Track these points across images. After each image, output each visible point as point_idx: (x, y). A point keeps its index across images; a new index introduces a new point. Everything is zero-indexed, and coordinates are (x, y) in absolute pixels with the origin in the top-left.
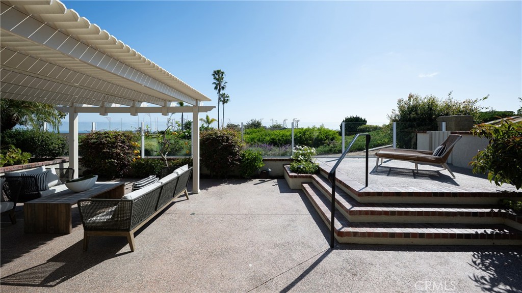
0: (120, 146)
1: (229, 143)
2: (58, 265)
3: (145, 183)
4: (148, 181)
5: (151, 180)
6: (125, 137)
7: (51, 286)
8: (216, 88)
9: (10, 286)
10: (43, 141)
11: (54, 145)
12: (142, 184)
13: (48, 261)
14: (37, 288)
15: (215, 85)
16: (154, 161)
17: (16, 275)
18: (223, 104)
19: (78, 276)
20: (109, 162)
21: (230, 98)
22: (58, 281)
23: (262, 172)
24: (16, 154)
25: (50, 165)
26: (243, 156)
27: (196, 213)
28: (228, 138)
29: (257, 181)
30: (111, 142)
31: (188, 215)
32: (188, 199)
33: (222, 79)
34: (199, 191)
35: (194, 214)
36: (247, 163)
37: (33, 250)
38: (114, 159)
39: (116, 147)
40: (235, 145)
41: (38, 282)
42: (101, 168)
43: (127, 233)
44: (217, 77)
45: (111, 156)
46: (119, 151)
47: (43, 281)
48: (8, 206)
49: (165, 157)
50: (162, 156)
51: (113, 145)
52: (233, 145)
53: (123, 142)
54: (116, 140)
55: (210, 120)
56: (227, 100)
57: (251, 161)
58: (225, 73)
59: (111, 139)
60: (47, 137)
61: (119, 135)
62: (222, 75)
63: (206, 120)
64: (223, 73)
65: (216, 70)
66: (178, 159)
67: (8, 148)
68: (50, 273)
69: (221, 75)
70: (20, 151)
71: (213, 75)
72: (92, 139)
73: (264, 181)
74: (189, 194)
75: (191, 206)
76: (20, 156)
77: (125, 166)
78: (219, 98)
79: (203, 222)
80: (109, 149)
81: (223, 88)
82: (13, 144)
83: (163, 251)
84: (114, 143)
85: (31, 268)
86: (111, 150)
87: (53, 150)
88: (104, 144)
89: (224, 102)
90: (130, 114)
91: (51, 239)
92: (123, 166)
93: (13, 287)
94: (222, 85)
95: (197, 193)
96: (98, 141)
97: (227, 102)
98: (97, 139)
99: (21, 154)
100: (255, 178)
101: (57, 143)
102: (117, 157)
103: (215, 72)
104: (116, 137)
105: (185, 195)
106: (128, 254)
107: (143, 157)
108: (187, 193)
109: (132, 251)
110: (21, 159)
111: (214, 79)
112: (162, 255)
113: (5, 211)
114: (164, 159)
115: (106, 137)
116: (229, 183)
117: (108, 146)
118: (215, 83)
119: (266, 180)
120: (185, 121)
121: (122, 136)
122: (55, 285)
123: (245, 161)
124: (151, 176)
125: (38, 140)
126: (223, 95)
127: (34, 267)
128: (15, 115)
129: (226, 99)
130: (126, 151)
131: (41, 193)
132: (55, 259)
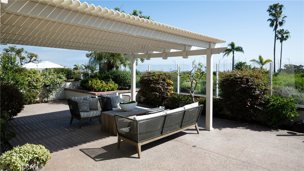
0: (162, 83)
1: (248, 85)
2: (105, 151)
3: (155, 111)
4: (157, 110)
5: (160, 110)
6: (165, 76)
7: (96, 161)
8: (272, 25)
9: (84, 154)
10: (123, 77)
11: (129, 80)
12: (153, 111)
13: (102, 148)
14: (91, 159)
15: (270, 22)
16: (184, 97)
17: (88, 150)
18: (281, 41)
19: (108, 160)
20: (154, 94)
21: (290, 34)
22: (100, 159)
23: (295, 123)
24: (112, 84)
25: (126, 93)
26: (268, 101)
27: (197, 146)
28: (247, 80)
29: (285, 132)
30: (156, 80)
31: (190, 146)
32: (198, 133)
33: (280, 13)
34: (211, 128)
35: (195, 146)
36: (272, 109)
37: (99, 140)
38: (157, 93)
39: (159, 84)
40: (255, 88)
41: (93, 156)
42: (150, 98)
43: (137, 144)
44: (274, 12)
45: (155, 90)
46: (160, 86)
47: (95, 157)
48: (98, 113)
49: (193, 95)
50: (190, 93)
51: (157, 82)
52: (253, 88)
53: (164, 80)
54: (159, 78)
55: (264, 61)
56: (287, 36)
57: (277, 108)
58: (284, 6)
59: (156, 77)
60: (126, 75)
61: (161, 74)
62: (281, 9)
63: (259, 60)
64: (281, 7)
65: (272, 5)
66: (202, 97)
67: (109, 81)
68: (99, 154)
69: (278, 9)
70: (114, 83)
71: (269, 11)
72: (145, 76)
73: (295, 135)
74: (200, 130)
75: (197, 140)
76: (113, 85)
77: (165, 98)
78: (276, 36)
79: (198, 155)
80: (154, 85)
81: (281, 24)
82: (112, 78)
83: (156, 165)
84: (158, 80)
85: (94, 149)
86: (156, 85)
87: (128, 83)
88: (151, 81)
89: (282, 39)
90: (162, 58)
91: (108, 136)
92: (164, 99)
93: (85, 154)
94: (280, 20)
95: (209, 131)
96: (148, 79)
97: (285, 39)
98: (148, 77)
99: (114, 85)
100: (283, 128)
101: (130, 79)
102: (159, 91)
103: (271, 7)
104: (159, 76)
105: (196, 129)
106: (136, 159)
107: (178, 93)
108: (198, 128)
109: (139, 158)
110: (114, 87)
111: (270, 15)
112: (153, 167)
113: (97, 115)
114: (192, 96)
115: (153, 76)
116: (247, 128)
117: (154, 82)
118: (270, 19)
119: (298, 134)
120: (235, 63)
121: (163, 75)
122: (98, 161)
123: (269, 107)
124: (160, 107)
125: (122, 76)
126: (281, 32)
127: (95, 148)
128: (112, 61)
129: (285, 35)
130: (166, 87)
131: (113, 108)
132: (104, 148)
